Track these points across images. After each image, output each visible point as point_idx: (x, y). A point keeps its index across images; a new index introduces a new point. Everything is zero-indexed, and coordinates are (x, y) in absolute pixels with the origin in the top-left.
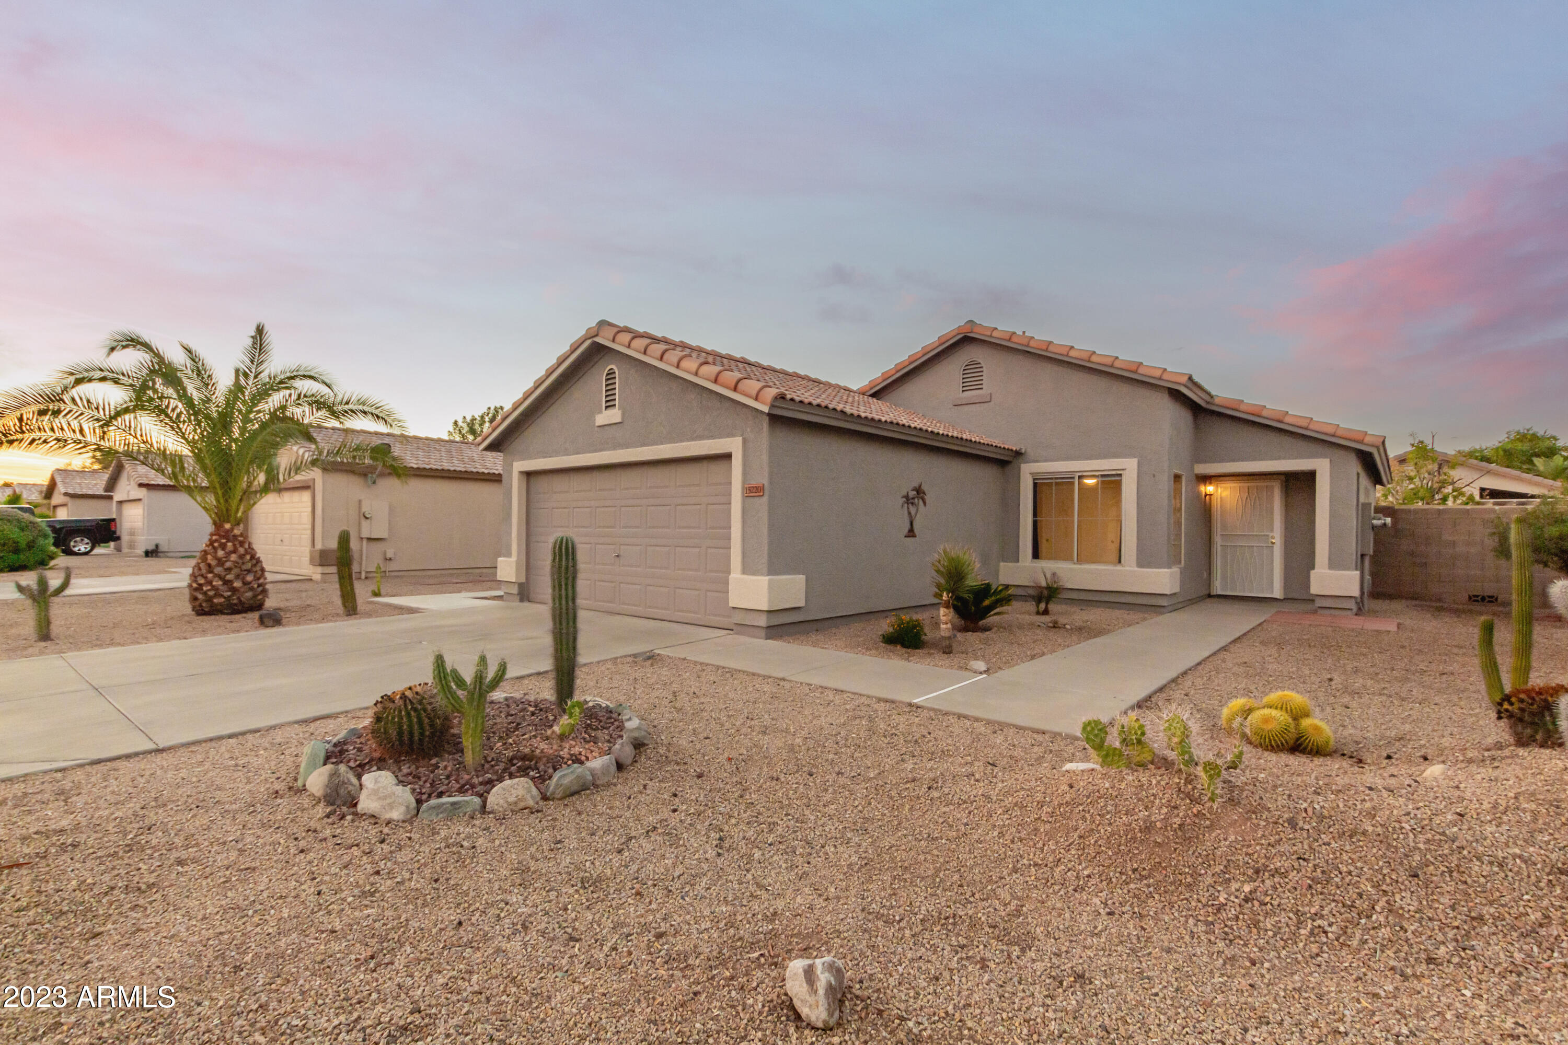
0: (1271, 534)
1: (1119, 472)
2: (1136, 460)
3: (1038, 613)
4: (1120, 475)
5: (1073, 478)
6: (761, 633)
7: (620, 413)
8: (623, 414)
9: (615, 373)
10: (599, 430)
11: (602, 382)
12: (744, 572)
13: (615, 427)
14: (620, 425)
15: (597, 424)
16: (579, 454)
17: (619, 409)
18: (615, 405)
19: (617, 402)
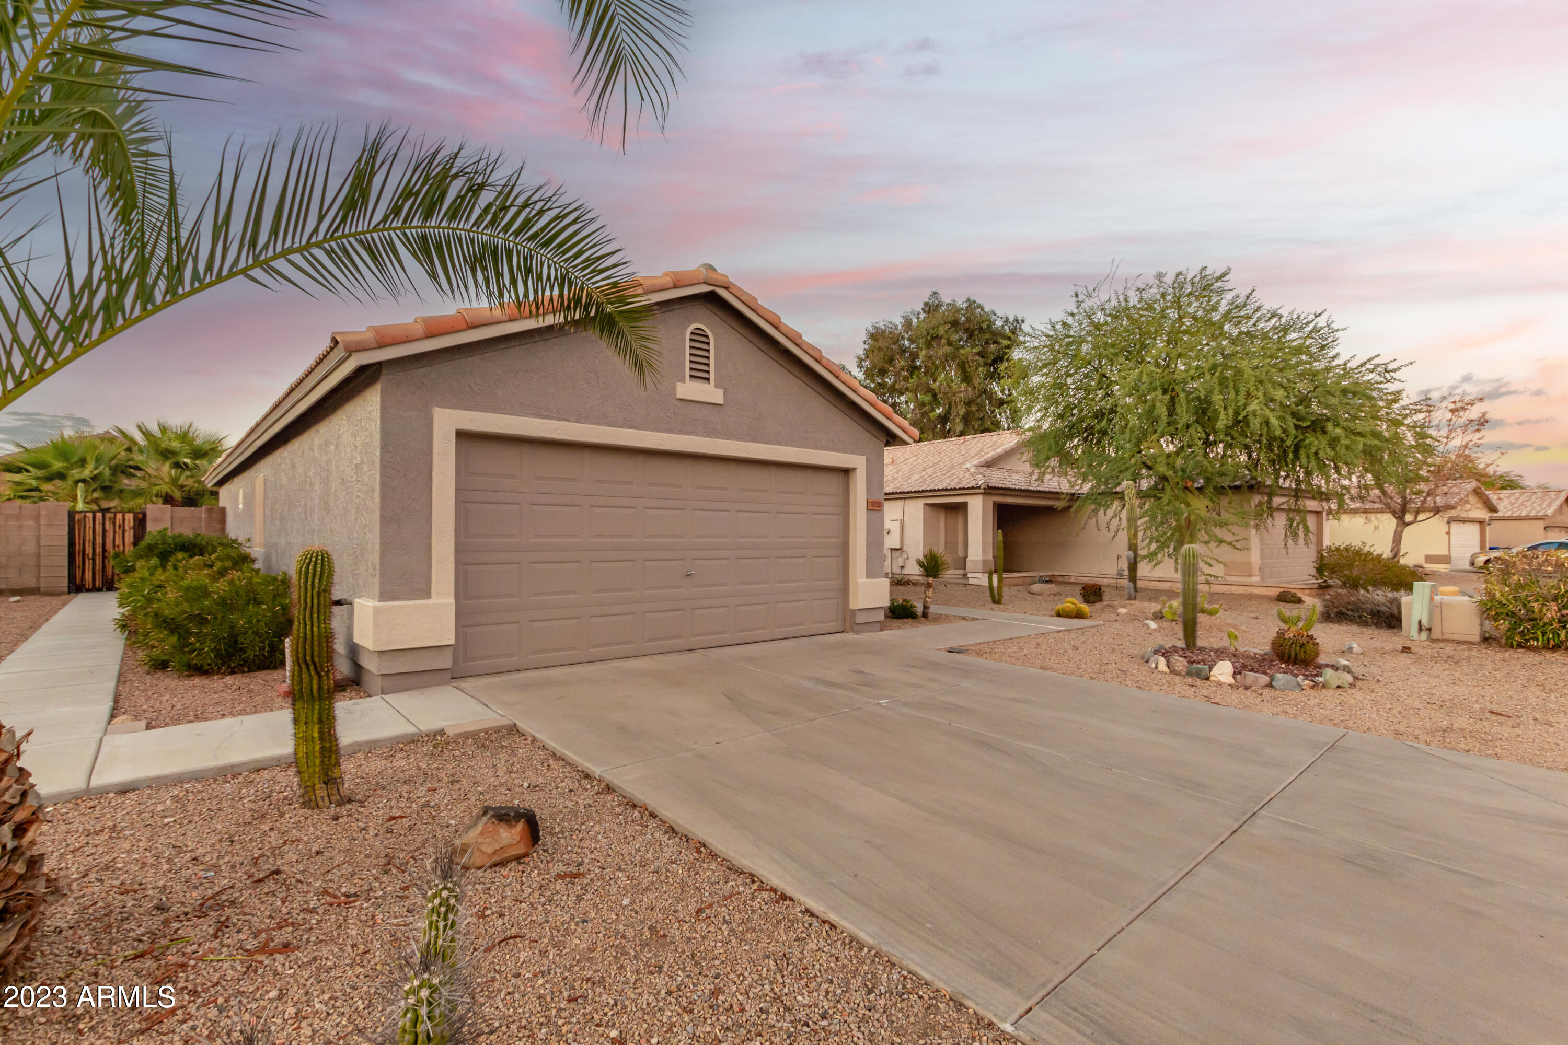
6: (878, 626)
7: (721, 392)
8: (725, 395)
9: (707, 336)
10: (678, 403)
11: (684, 340)
12: (868, 577)
13: (709, 408)
14: (719, 408)
15: (679, 396)
16: (638, 428)
17: (716, 386)
18: (708, 379)
19: (712, 376)
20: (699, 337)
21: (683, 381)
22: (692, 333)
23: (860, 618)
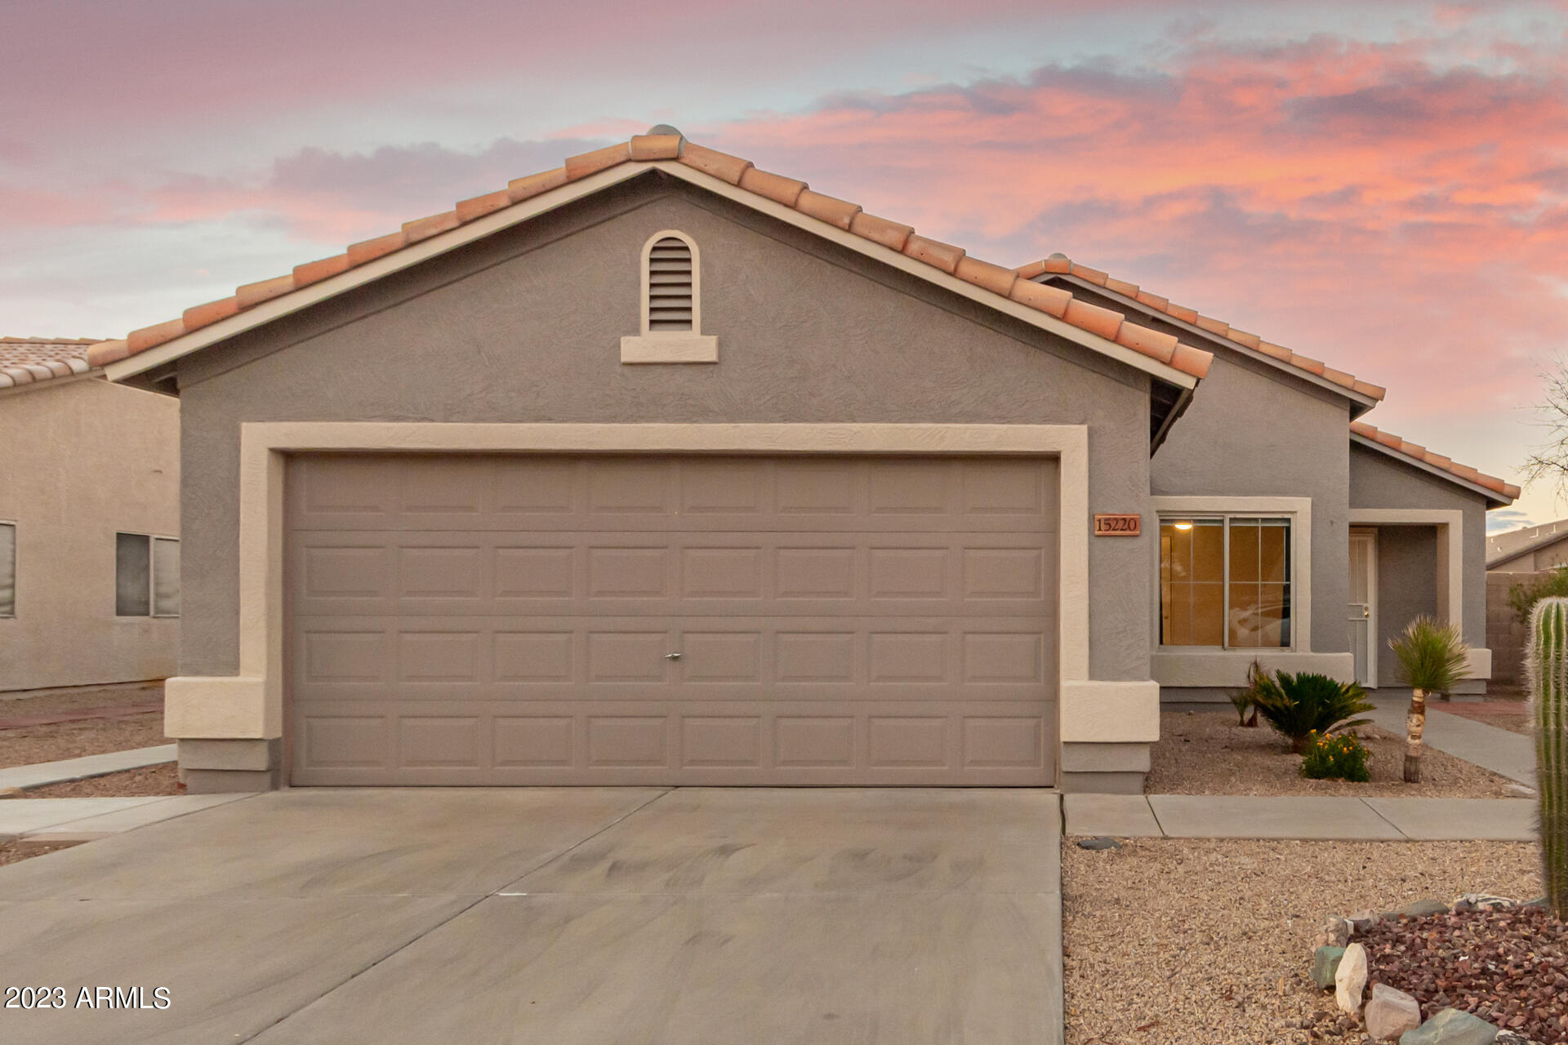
0: (1365, 605)
1: (1286, 516)
2: (1309, 499)
3: (1242, 724)
4: (1288, 520)
5: (1222, 521)
6: (1139, 782)
7: (712, 341)
8: (721, 345)
9: (686, 249)
10: (627, 371)
11: (638, 263)
12: (1092, 677)
13: (687, 371)
14: (711, 368)
15: (624, 359)
16: (550, 420)
17: (705, 331)
18: (689, 322)
19: (696, 316)
20: (670, 255)
21: (635, 331)
22: (655, 249)
23: (1070, 762)
